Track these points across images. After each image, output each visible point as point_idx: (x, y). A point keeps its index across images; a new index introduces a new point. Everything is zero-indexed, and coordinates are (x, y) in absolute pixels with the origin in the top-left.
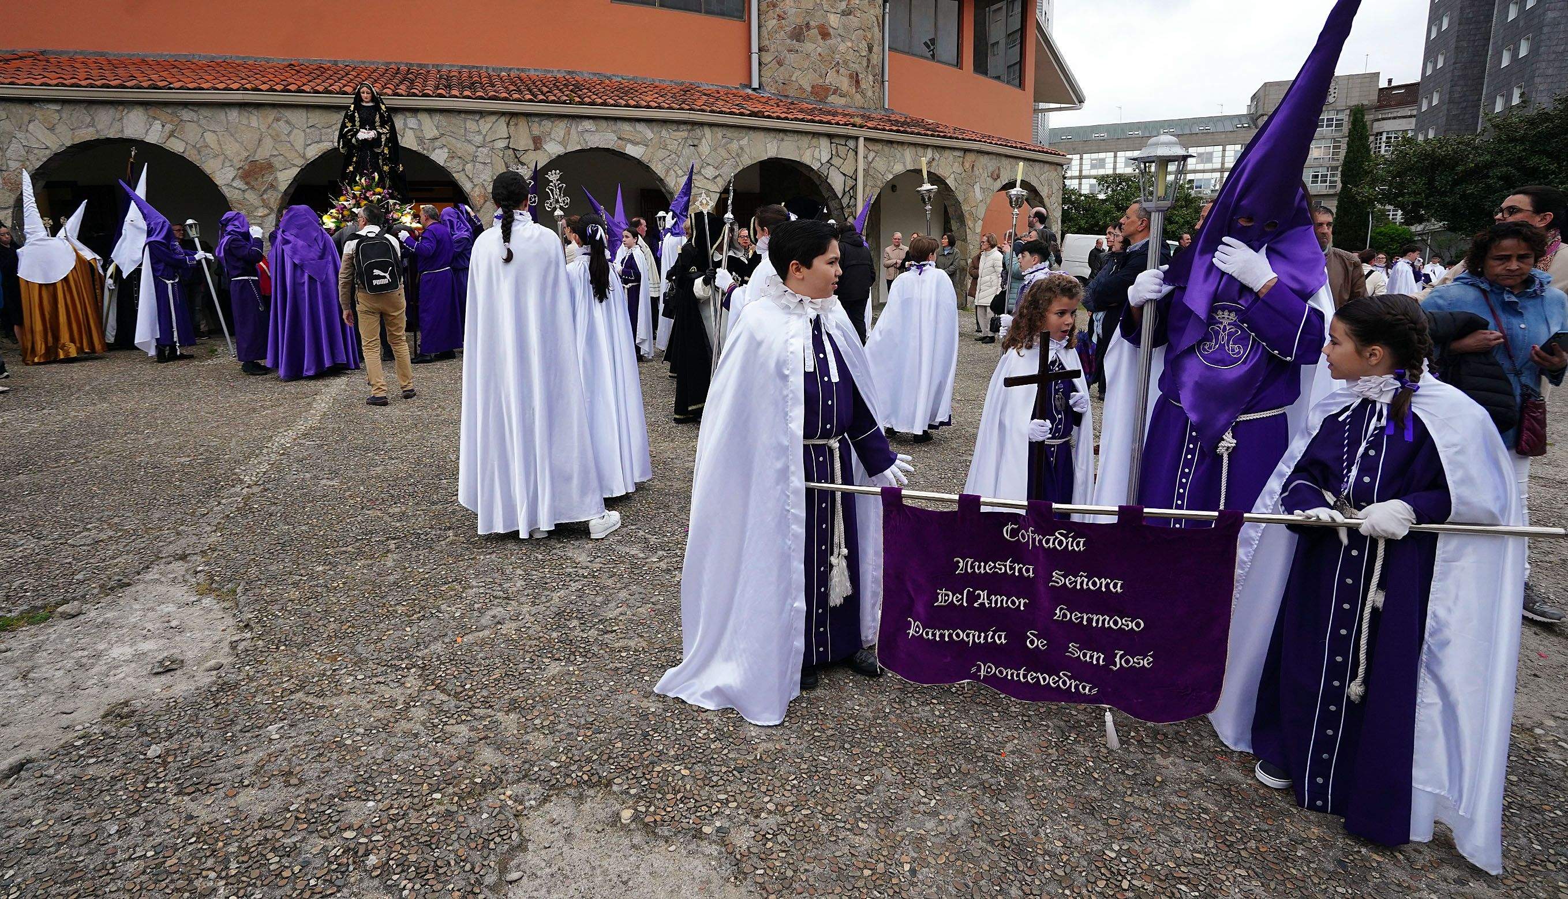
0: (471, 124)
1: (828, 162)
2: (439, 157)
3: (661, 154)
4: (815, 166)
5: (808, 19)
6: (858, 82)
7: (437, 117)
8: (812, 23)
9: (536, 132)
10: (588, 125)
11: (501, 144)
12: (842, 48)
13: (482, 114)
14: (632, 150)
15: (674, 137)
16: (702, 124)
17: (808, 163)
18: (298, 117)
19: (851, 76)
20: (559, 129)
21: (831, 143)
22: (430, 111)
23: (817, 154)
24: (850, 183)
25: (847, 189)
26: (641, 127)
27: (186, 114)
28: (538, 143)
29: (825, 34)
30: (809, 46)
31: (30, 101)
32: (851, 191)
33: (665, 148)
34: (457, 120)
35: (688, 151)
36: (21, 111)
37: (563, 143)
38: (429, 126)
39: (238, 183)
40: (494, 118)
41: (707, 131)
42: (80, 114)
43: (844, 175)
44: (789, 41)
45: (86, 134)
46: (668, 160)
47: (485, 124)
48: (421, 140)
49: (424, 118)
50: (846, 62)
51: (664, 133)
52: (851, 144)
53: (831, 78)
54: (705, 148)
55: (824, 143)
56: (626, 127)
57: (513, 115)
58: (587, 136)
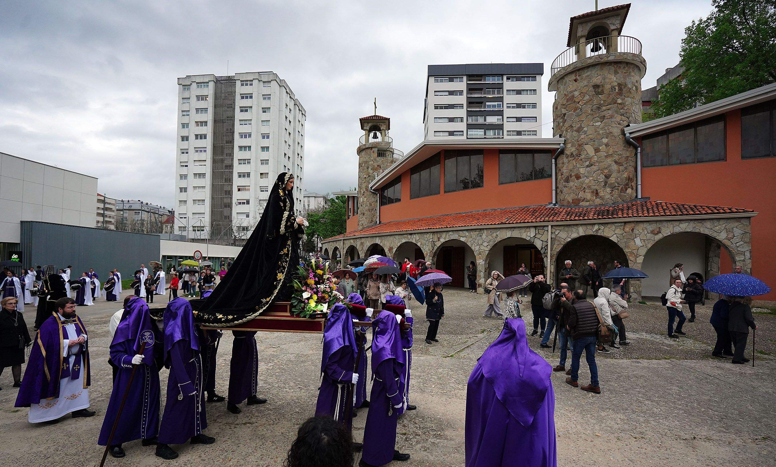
0: (425, 236)
1: (534, 236)
2: (419, 244)
3: (470, 239)
4: (528, 239)
5: (571, 173)
6: (597, 194)
7: (419, 234)
8: (573, 174)
9: (439, 236)
10: (451, 233)
11: (431, 240)
12: (587, 181)
13: (427, 233)
14: (462, 239)
15: (474, 234)
16: (483, 229)
17: (525, 238)
18: (397, 237)
19: (593, 192)
20: (444, 235)
21: (536, 229)
22: (418, 233)
23: (528, 234)
24: (545, 243)
25: (543, 247)
26: (464, 232)
27: (383, 238)
28: (439, 239)
29: (578, 177)
30: (571, 184)
31: (367, 237)
32: (546, 247)
33: (471, 237)
34: (422, 235)
35: (479, 238)
36: (366, 238)
37: (445, 239)
38: (417, 237)
39: (388, 252)
40: (430, 234)
41: (485, 231)
42: (372, 239)
43: (542, 241)
44: (564, 183)
45: (372, 243)
46: (472, 241)
47: (428, 235)
48: (416, 240)
49: (417, 235)
50: (589, 187)
51: (472, 233)
52: (546, 229)
53: (581, 195)
54: (484, 236)
55: (533, 230)
56: (461, 232)
57: (434, 232)
58: (450, 236)
